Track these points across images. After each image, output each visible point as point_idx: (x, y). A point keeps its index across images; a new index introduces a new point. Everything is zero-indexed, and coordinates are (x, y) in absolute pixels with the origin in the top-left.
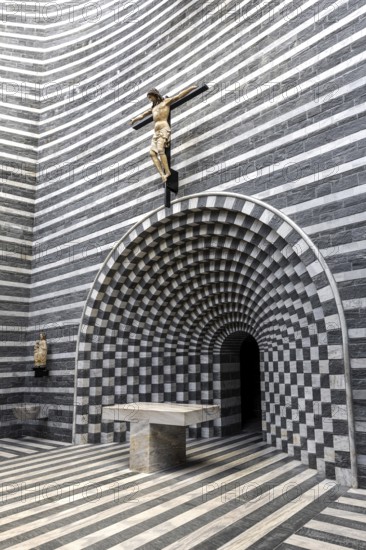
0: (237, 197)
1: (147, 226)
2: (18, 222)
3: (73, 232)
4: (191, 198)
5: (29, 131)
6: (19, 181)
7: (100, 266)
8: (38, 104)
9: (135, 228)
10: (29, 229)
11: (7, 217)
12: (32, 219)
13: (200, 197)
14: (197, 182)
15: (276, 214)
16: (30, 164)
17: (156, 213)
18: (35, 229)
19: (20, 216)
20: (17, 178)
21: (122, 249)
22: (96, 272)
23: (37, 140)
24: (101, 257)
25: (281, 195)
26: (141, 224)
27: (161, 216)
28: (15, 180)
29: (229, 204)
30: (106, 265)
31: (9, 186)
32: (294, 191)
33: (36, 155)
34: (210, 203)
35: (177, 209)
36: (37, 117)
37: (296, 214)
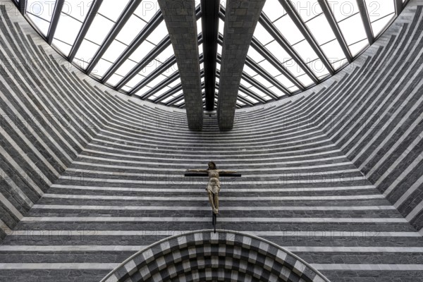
0: (270, 244)
1: (182, 241)
2: (26, 193)
3: (88, 222)
4: (229, 232)
5: (81, 143)
6: (53, 165)
7: (115, 266)
8: (94, 136)
9: (169, 240)
10: (30, 204)
11: (23, 184)
12: (40, 197)
13: (236, 234)
14: (233, 223)
15: (307, 266)
16: (67, 160)
17: (193, 234)
18: (36, 206)
19: (33, 189)
20: (53, 162)
21: (149, 255)
22: (107, 271)
23: (82, 150)
24: (120, 256)
25: (306, 253)
26: (175, 238)
27: (198, 238)
28: (50, 163)
29: (264, 247)
30: (123, 266)
31: (44, 164)
32: (315, 253)
33: (75, 158)
34: (247, 242)
35: (215, 237)
36: (90, 141)
37: (325, 271)
